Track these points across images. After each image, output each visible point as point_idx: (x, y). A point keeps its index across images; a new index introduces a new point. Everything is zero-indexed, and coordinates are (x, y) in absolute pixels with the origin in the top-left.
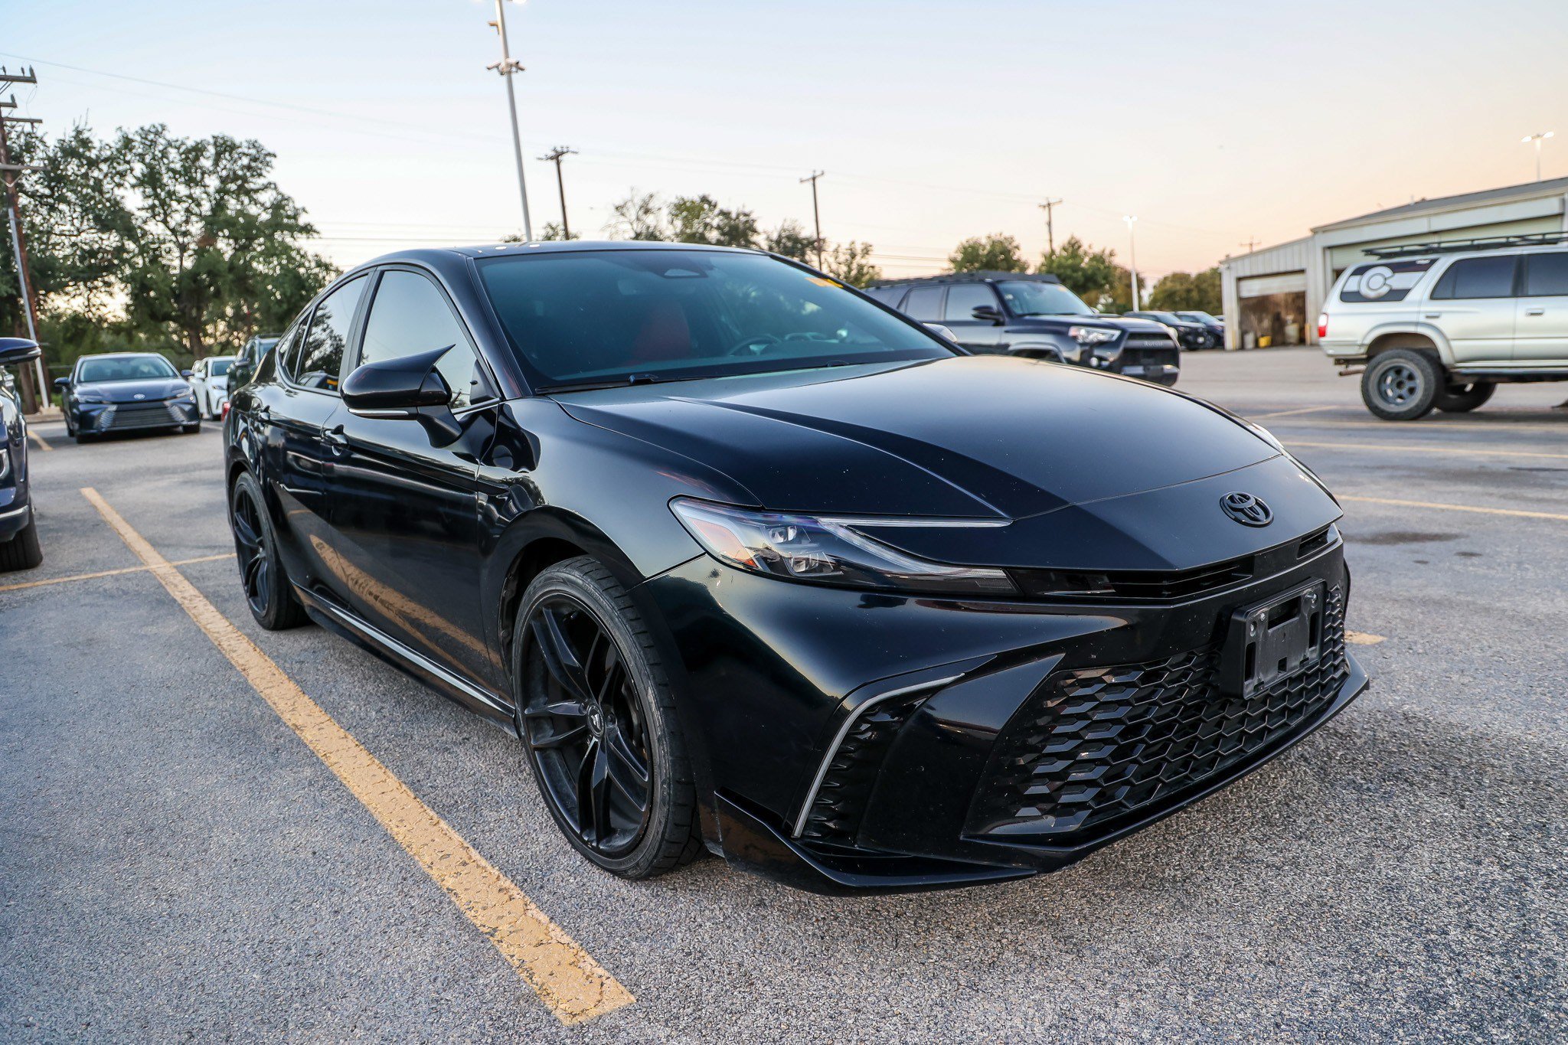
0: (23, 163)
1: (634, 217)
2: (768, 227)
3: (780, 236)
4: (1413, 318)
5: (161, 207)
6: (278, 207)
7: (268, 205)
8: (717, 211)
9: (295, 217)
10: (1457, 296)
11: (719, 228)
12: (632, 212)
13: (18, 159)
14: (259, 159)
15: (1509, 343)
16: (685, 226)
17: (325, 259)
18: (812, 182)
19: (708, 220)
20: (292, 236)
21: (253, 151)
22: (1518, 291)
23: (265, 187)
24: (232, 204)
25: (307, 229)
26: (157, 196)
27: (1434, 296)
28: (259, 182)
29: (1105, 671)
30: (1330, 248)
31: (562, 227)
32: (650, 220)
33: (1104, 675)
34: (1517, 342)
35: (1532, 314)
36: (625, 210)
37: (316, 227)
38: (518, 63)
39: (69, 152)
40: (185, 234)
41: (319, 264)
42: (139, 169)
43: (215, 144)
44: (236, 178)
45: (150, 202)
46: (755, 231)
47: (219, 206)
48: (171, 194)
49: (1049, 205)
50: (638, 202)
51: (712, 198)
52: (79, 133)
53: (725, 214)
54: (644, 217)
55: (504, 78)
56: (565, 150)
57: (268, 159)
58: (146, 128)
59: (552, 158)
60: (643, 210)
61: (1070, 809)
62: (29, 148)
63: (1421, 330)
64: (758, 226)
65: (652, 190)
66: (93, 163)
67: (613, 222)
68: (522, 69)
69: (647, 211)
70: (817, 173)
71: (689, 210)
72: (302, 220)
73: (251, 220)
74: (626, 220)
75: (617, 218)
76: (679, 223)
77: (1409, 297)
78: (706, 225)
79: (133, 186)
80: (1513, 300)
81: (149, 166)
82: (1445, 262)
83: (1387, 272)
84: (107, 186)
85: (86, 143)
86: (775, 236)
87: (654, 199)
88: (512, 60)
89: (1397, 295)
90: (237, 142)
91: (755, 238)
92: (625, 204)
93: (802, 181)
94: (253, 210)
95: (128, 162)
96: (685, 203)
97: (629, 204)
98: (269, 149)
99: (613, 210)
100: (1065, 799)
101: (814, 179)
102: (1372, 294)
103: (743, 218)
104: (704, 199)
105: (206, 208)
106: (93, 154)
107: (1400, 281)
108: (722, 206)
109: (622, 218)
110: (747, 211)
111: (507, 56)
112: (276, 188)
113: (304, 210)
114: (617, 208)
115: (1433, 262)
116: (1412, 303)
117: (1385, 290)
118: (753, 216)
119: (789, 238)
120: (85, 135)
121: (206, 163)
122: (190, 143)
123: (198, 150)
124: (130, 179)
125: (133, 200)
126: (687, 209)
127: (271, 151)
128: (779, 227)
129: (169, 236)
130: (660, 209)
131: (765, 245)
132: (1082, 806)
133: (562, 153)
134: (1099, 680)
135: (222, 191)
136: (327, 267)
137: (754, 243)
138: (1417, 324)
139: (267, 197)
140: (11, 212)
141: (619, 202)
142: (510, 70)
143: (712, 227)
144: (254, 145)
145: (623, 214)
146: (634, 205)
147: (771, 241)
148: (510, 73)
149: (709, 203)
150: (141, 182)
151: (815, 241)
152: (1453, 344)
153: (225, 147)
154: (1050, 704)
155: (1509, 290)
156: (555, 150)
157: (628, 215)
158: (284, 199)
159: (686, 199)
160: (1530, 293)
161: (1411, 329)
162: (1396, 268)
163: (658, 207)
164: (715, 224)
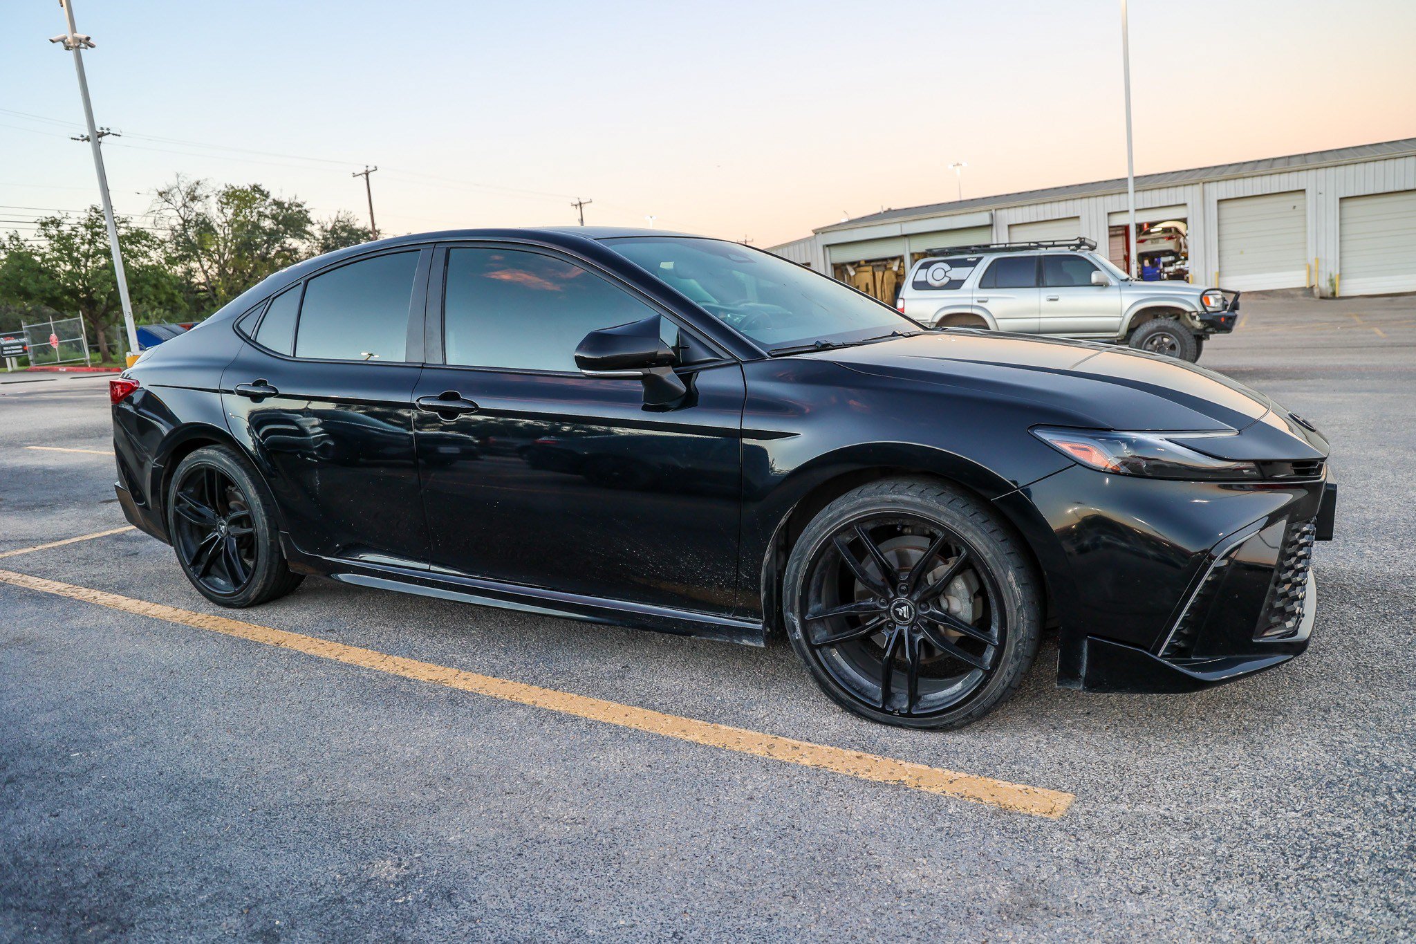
1: (180, 204)
2: (322, 216)
3: (334, 226)
4: (969, 302)
8: (269, 200)
10: (998, 286)
11: (273, 217)
12: (178, 200)
15: (1037, 321)
16: (236, 214)
18: (364, 176)
19: (261, 209)
22: (1040, 283)
27: (982, 285)
30: (828, 246)
32: (198, 207)
34: (1042, 320)
35: (1051, 300)
36: (169, 196)
38: (88, 39)
46: (309, 222)
49: (580, 204)
50: (184, 188)
51: (264, 188)
53: (279, 204)
54: (191, 204)
55: (71, 53)
56: (106, 132)
60: (189, 198)
63: (975, 311)
64: (312, 216)
65: (201, 178)
67: (157, 208)
68: (92, 46)
69: (193, 199)
70: (369, 169)
71: (239, 198)
74: (171, 206)
75: (160, 204)
76: (229, 212)
77: (965, 286)
78: (259, 214)
80: (1037, 289)
82: (988, 260)
83: (947, 267)
86: (329, 227)
87: (200, 186)
88: (81, 35)
89: (955, 285)
91: (309, 228)
92: (170, 190)
93: (355, 175)
96: (235, 191)
97: (175, 191)
99: (156, 196)
101: (367, 173)
102: (937, 284)
103: (296, 209)
104: (256, 188)
107: (957, 274)
108: (274, 195)
109: (166, 205)
110: (299, 201)
111: (74, 30)
114: (160, 194)
115: (979, 259)
116: (967, 291)
117: (946, 280)
118: (305, 207)
119: (343, 229)
126: (238, 198)
128: (334, 218)
130: (207, 197)
131: (318, 234)
137: (308, 233)
138: (972, 307)
141: (163, 188)
142: (79, 45)
143: (266, 216)
145: (167, 201)
146: (180, 192)
147: (326, 231)
148: (78, 47)
149: (261, 192)
151: (370, 232)
152: (997, 321)
155: (1034, 282)
157: (173, 202)
159: (236, 187)
160: (1048, 284)
161: (968, 311)
162: (953, 264)
163: (205, 194)
164: (268, 212)
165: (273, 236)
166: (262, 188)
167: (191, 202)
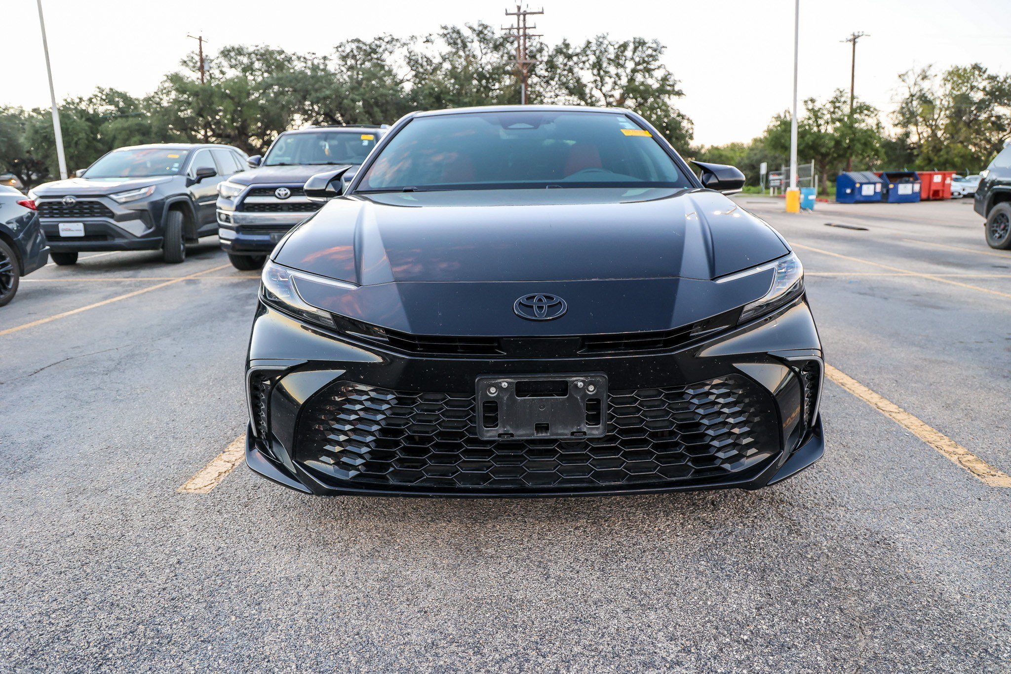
0: (536, 59)
1: (912, 83)
5: (600, 83)
6: (665, 79)
7: (659, 78)
8: (985, 76)
9: (673, 86)
11: (984, 89)
12: (912, 79)
13: (533, 57)
14: (658, 50)
16: (954, 88)
17: (682, 112)
19: (975, 84)
20: (669, 98)
21: (654, 46)
23: (659, 67)
24: (639, 77)
25: (679, 94)
26: (599, 74)
28: (657, 64)
29: (372, 388)
31: (849, 91)
32: (926, 85)
33: (370, 391)
36: (906, 77)
37: (684, 92)
39: (559, 51)
40: (612, 96)
41: (679, 115)
42: (593, 59)
43: (634, 43)
44: (644, 61)
45: (595, 78)
47: (631, 80)
48: (606, 72)
50: (918, 71)
51: (983, 66)
52: (565, 40)
53: (992, 78)
54: (921, 83)
56: (860, 34)
57: (663, 49)
58: (599, 35)
59: (850, 41)
60: (921, 77)
61: (347, 467)
62: (541, 50)
66: (570, 57)
69: (924, 78)
71: (958, 76)
72: (677, 88)
73: (648, 87)
74: (905, 84)
76: (949, 86)
78: (972, 88)
79: (588, 69)
81: (598, 58)
84: (576, 70)
85: (567, 46)
87: (932, 68)
90: (646, 41)
92: (907, 73)
94: (650, 81)
95: (587, 56)
96: (958, 70)
97: (910, 73)
98: (662, 44)
100: (344, 459)
104: (976, 67)
105: (624, 81)
106: (570, 52)
108: (991, 72)
109: (903, 83)
112: (665, 68)
113: (680, 81)
114: (900, 76)
120: (567, 42)
121: (629, 53)
122: (621, 43)
123: (624, 46)
124: (587, 65)
125: (587, 76)
127: (665, 45)
129: (603, 98)
130: (935, 76)
132: (354, 467)
133: (859, 36)
134: (366, 393)
135: (634, 71)
136: (683, 117)
139: (659, 74)
140: (523, 86)
141: (903, 72)
143: (978, 89)
144: (655, 42)
145: (903, 81)
146: (914, 73)
149: (980, 69)
150: (594, 66)
153: (640, 44)
154: (337, 399)
156: (854, 35)
157: (907, 80)
158: (669, 74)
159: (960, 67)
163: (934, 74)
164: (981, 87)
165: (982, 105)
166: (981, 66)
167: (922, 81)
